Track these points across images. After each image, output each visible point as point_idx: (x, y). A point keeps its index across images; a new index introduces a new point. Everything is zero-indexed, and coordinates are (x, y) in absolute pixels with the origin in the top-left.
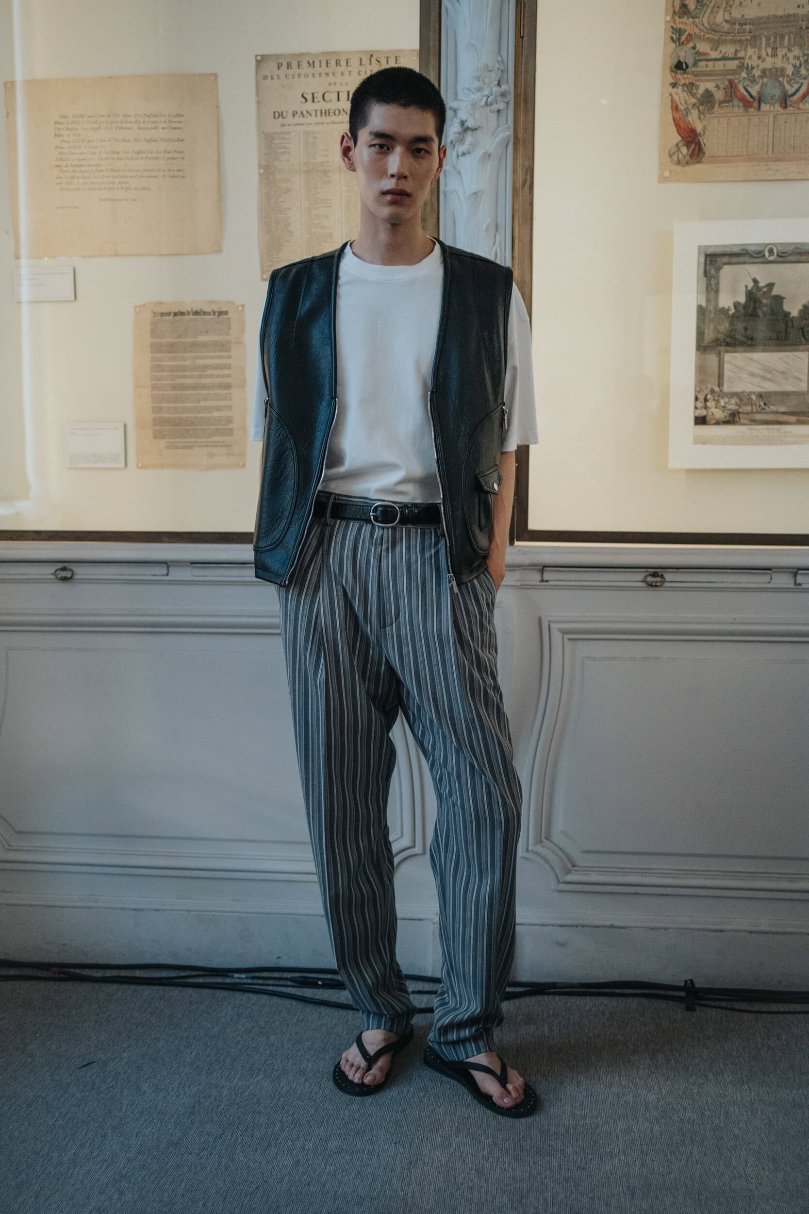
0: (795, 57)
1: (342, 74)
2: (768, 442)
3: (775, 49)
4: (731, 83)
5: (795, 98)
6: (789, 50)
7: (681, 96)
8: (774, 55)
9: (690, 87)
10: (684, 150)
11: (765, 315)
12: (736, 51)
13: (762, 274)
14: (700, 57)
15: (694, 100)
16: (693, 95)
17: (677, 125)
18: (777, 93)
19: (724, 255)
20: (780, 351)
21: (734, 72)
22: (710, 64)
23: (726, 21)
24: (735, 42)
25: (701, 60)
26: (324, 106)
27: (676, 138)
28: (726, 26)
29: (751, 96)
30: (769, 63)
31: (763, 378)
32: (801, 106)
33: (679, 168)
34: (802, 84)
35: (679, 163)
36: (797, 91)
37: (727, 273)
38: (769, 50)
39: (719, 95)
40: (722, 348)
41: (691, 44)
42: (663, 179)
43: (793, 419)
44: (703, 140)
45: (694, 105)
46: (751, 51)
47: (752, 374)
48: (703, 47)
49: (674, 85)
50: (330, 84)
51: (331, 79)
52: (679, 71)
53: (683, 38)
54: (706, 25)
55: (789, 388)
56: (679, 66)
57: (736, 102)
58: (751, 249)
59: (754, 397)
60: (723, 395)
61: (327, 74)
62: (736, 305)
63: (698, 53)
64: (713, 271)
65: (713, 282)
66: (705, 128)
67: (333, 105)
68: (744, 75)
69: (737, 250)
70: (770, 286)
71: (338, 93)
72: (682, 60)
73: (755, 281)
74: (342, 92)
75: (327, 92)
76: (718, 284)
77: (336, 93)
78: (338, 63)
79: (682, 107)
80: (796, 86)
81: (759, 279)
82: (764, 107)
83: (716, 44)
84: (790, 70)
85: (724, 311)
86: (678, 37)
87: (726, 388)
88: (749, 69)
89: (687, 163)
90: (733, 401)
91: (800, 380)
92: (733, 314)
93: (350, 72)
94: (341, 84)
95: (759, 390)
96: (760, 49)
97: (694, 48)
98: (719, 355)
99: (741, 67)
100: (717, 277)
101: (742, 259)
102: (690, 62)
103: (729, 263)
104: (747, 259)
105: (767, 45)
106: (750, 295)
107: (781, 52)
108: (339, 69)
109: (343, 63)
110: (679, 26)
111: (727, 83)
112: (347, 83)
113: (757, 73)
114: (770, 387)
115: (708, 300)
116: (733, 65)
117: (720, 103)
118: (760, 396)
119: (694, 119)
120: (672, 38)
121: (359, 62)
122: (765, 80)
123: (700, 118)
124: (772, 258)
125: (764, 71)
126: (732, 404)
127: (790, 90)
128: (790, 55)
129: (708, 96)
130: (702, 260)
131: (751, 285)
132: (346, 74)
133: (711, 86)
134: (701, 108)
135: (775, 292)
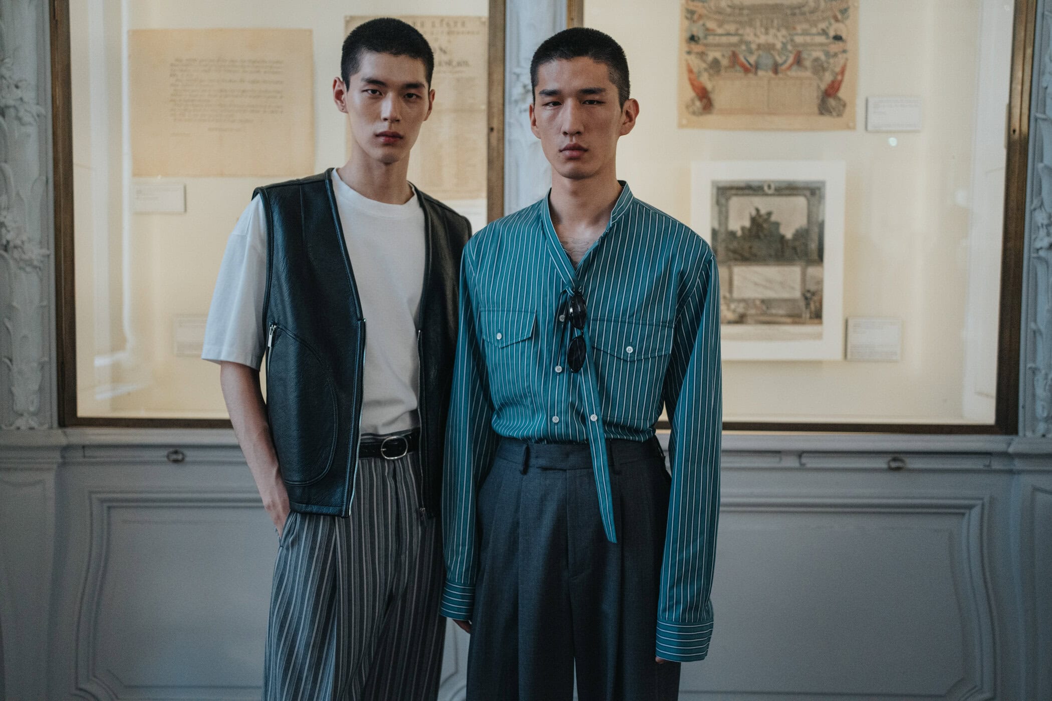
0: (783, 36)
2: (769, 338)
3: (767, 29)
4: (734, 55)
5: (784, 67)
6: (778, 30)
7: (695, 62)
8: (767, 33)
9: (702, 55)
10: (698, 104)
11: (765, 236)
12: (737, 30)
13: (763, 204)
14: (708, 32)
15: (704, 65)
16: (704, 61)
17: (693, 85)
18: (770, 62)
19: (731, 188)
20: (778, 265)
21: (735, 45)
22: (717, 38)
23: (729, 6)
24: (735, 22)
25: (709, 35)
27: (690, 93)
28: (729, 10)
29: (750, 64)
30: (763, 39)
31: (766, 287)
32: (789, 73)
33: (694, 118)
34: (788, 57)
35: (694, 113)
36: (785, 62)
37: (735, 203)
38: (763, 30)
39: (725, 62)
40: (732, 263)
41: (701, 22)
42: (681, 126)
43: (789, 320)
44: (713, 96)
45: (706, 70)
46: (748, 30)
47: (756, 284)
48: (711, 25)
49: (689, 53)
52: (693, 43)
53: (695, 17)
54: (713, 8)
55: (785, 295)
56: (693, 39)
57: (738, 68)
58: (753, 184)
59: (758, 303)
60: (732, 300)
62: (743, 228)
63: (707, 29)
64: (723, 201)
65: (724, 209)
66: (714, 87)
68: (744, 47)
69: (742, 185)
70: (769, 214)
72: (695, 34)
73: (758, 210)
76: (727, 212)
79: (695, 70)
80: (784, 58)
81: (760, 207)
82: (760, 73)
83: (721, 24)
84: (779, 46)
85: (733, 234)
86: (690, 14)
87: (736, 295)
88: (748, 43)
89: (701, 114)
90: (742, 305)
91: (793, 288)
92: (741, 236)
95: (761, 296)
96: (755, 28)
97: (704, 25)
98: (730, 268)
99: (741, 42)
100: (727, 206)
101: (747, 192)
102: (701, 35)
103: (736, 195)
104: (751, 192)
105: (761, 25)
106: (753, 220)
107: (772, 31)
110: (692, 8)
111: (730, 53)
113: (754, 46)
114: (770, 294)
115: (720, 224)
116: (734, 39)
117: (726, 68)
118: (763, 301)
119: (706, 80)
120: (687, 18)
121: (432, 24)
122: (761, 52)
123: (710, 79)
124: (770, 192)
125: (759, 46)
126: (741, 309)
127: (780, 60)
128: (779, 34)
129: (715, 64)
130: (715, 191)
131: (754, 213)
133: (717, 55)
134: (711, 71)
135: (773, 218)
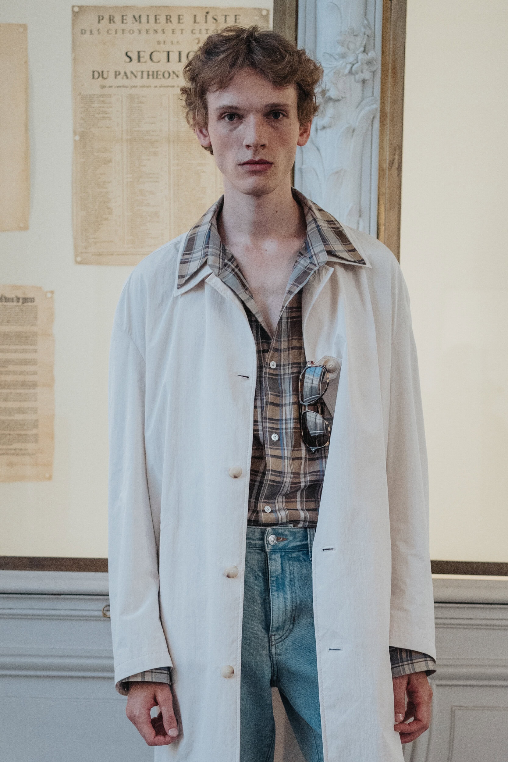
1: (173, 32)
26: (152, 67)
50: (159, 43)
51: (160, 37)
61: (156, 31)
67: (163, 66)
71: (168, 52)
74: (173, 51)
75: (156, 51)
77: (166, 54)
78: (168, 19)
93: (182, 30)
94: (172, 43)
108: (170, 26)
109: (174, 19)
112: (178, 42)
121: (193, 19)
132: (178, 32)
